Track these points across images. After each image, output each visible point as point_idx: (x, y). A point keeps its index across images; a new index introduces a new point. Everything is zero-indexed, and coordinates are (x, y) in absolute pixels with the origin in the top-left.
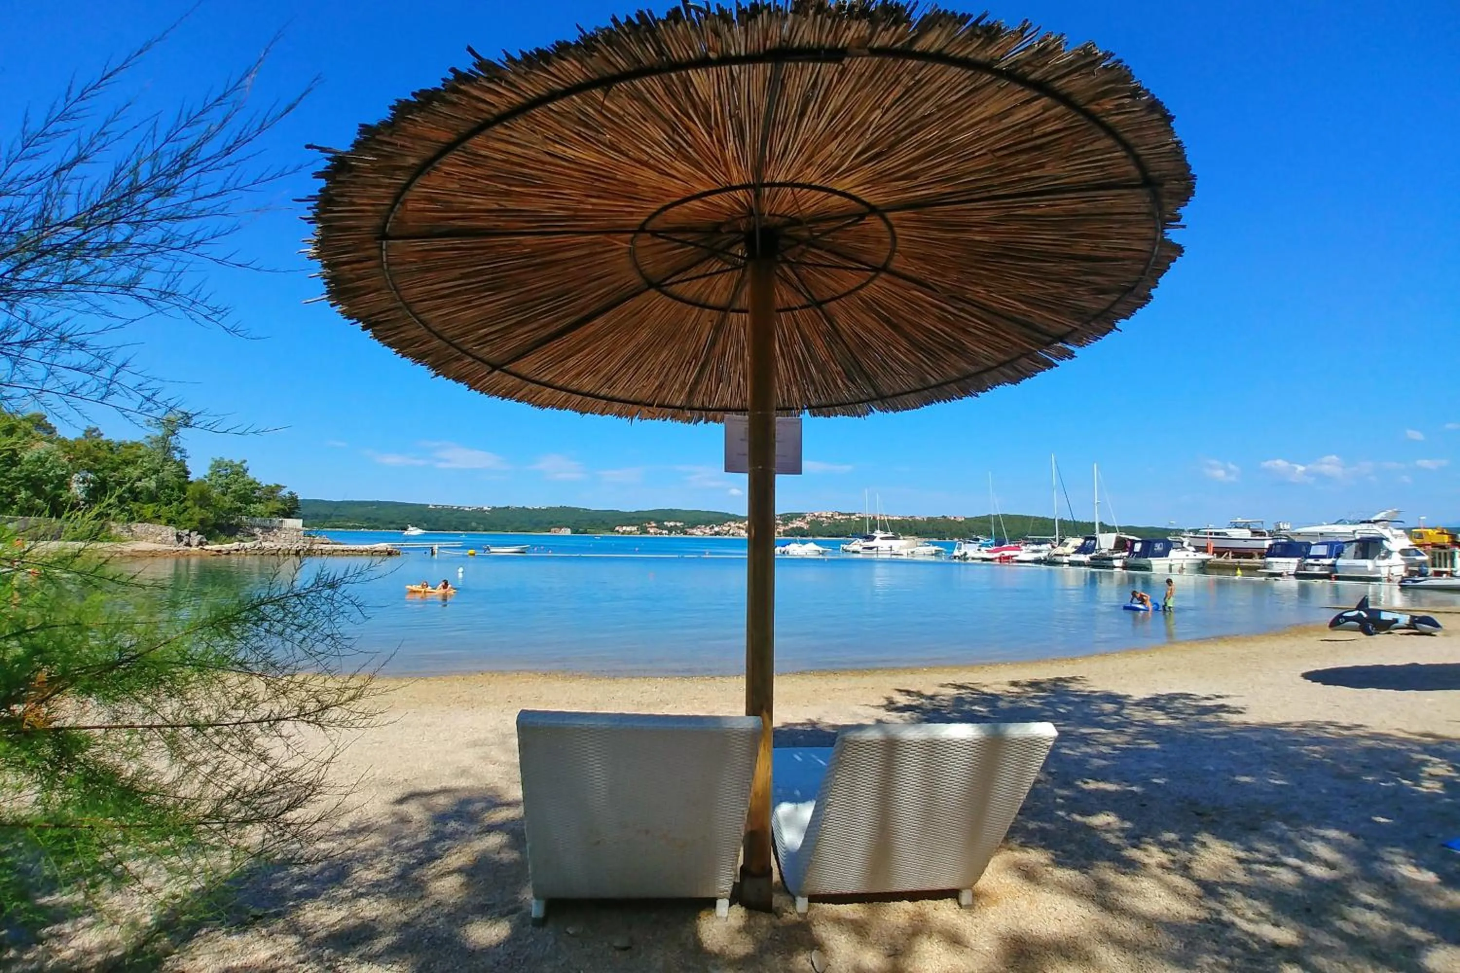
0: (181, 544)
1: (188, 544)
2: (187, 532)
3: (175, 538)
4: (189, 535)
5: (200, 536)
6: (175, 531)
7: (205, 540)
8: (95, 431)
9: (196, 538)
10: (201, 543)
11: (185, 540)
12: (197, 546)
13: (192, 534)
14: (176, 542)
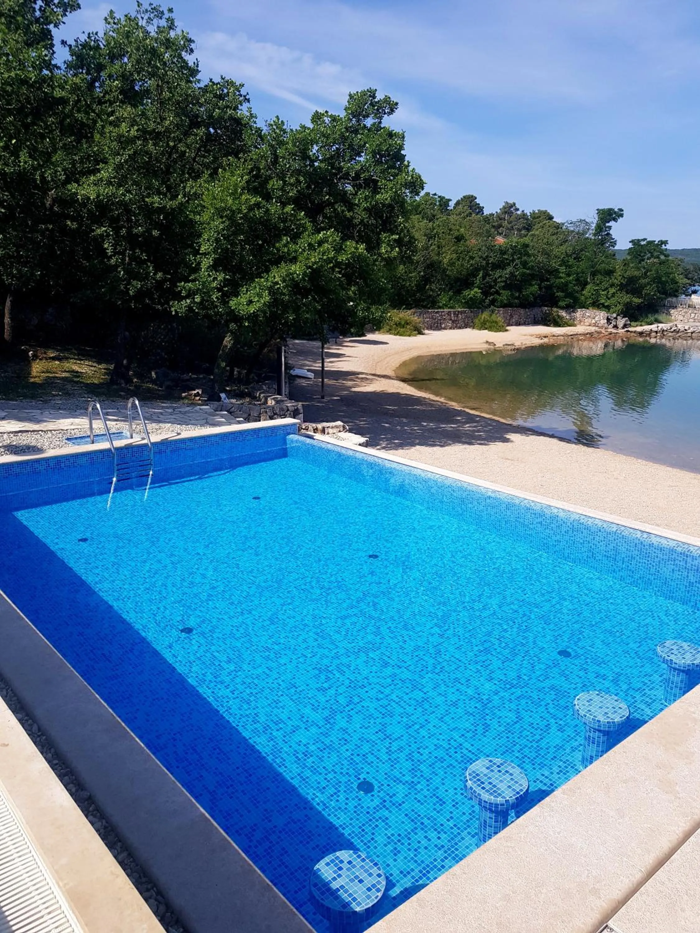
0: (610, 326)
1: (616, 327)
2: (615, 315)
3: (606, 321)
4: (616, 318)
5: (625, 319)
6: (606, 315)
7: (629, 322)
8: (511, 207)
9: (621, 322)
10: (625, 326)
11: (614, 323)
12: (623, 328)
13: (618, 317)
14: (606, 325)
